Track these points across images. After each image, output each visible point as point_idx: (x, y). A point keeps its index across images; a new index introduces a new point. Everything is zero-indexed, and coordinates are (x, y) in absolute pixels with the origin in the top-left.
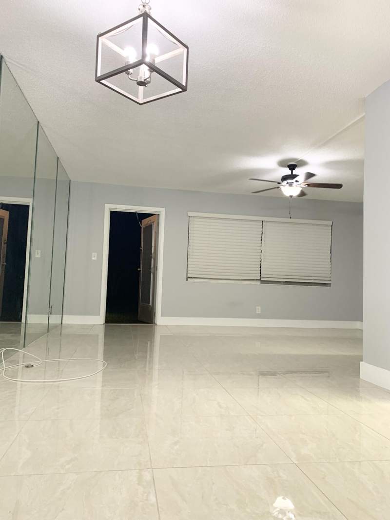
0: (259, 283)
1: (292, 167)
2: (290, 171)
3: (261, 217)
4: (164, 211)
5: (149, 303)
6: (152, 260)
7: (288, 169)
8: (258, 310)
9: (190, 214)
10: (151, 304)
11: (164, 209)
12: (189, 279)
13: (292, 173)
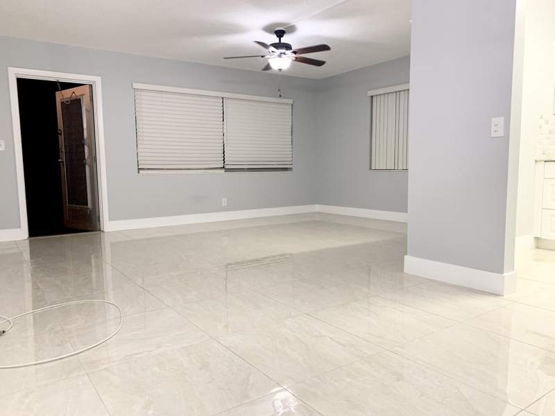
0: (222, 171)
1: (280, 34)
2: (278, 39)
3: (221, 93)
4: (100, 80)
5: (87, 204)
6: (86, 148)
7: (275, 36)
8: (224, 202)
9: (136, 86)
10: (90, 205)
11: (100, 78)
12: (141, 172)
13: (280, 40)
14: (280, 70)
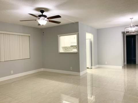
1: (42, 12)
13: (42, 14)
14: (43, 25)
